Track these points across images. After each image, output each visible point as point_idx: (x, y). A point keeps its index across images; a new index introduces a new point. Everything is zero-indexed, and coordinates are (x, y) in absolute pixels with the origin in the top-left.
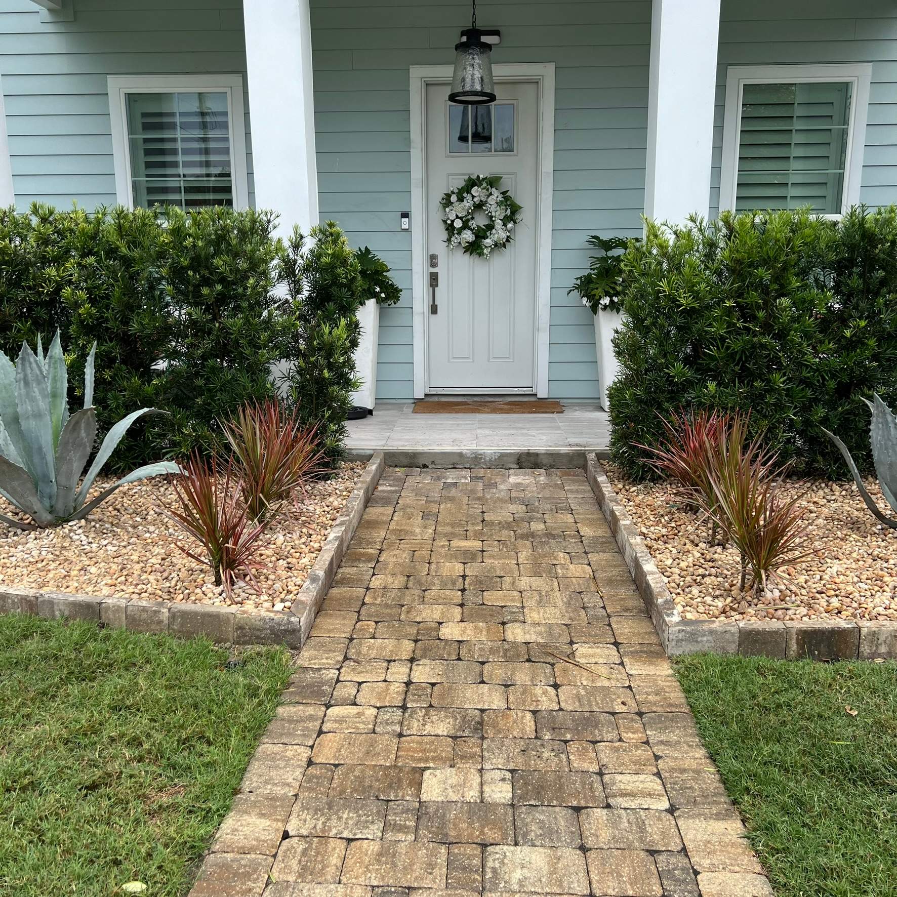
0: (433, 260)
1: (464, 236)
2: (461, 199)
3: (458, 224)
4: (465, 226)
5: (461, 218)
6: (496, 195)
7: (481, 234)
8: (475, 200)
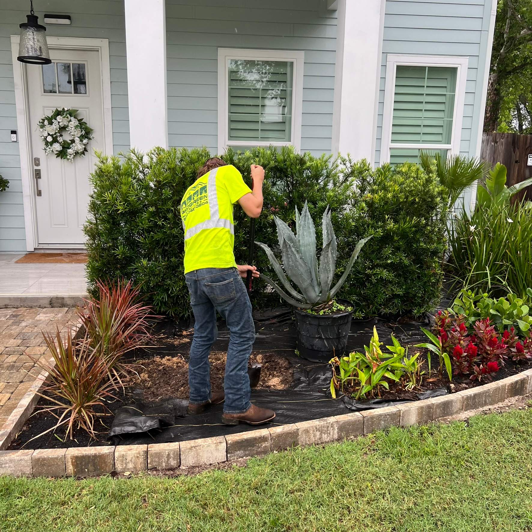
0: (37, 161)
1: (54, 146)
2: (51, 123)
3: (50, 139)
4: (55, 140)
5: (52, 136)
6: (74, 122)
7: (66, 146)
8: (60, 124)
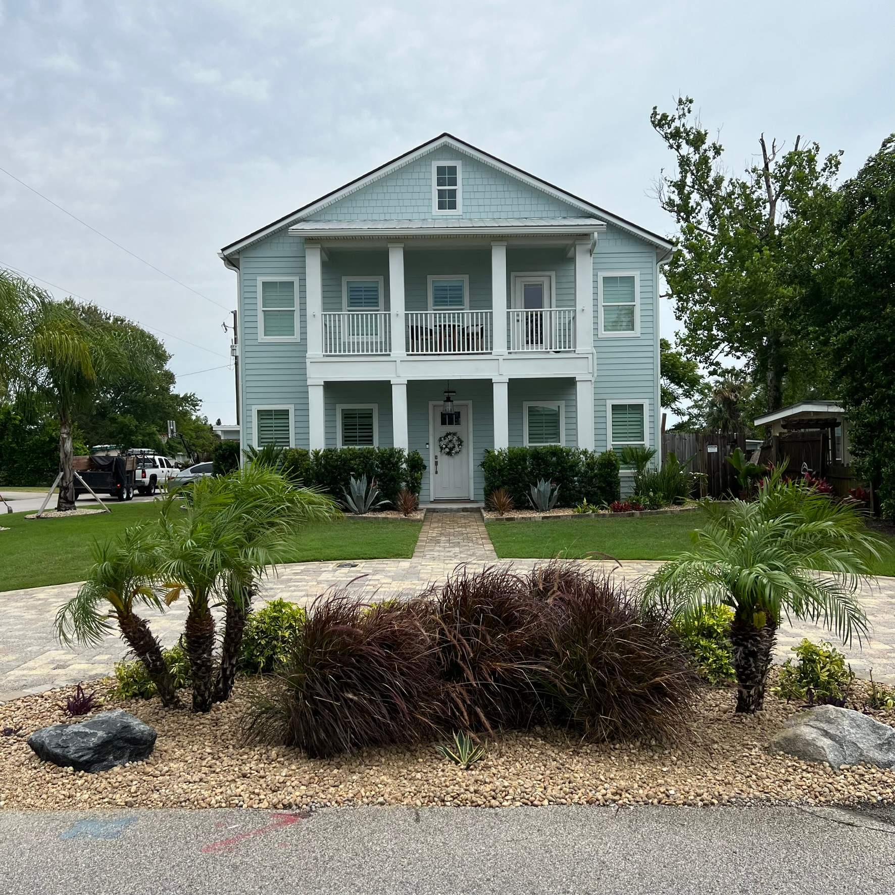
0: (436, 457)
1: (446, 450)
2: (445, 439)
3: (444, 446)
4: (446, 447)
6: (456, 438)
7: (451, 449)
8: (449, 439)
